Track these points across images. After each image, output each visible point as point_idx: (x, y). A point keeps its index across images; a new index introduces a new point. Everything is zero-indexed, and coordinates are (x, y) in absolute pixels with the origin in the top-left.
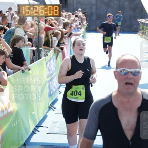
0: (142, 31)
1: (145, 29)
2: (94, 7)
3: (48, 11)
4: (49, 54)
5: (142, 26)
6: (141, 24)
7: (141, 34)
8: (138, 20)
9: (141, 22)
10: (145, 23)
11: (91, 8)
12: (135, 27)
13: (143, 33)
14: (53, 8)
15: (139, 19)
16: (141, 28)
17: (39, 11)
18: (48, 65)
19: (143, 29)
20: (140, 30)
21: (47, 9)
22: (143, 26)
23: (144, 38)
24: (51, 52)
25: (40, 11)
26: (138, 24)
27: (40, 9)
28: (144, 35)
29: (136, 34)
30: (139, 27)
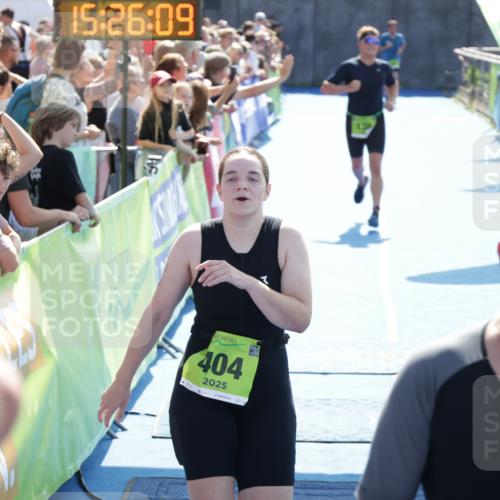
0: (471, 88)
1: (479, 83)
2: (309, 8)
3: (158, 23)
4: (159, 166)
5: (469, 71)
6: (466, 64)
7: (466, 100)
8: (457, 51)
9: (466, 58)
10: (479, 62)
12: (447, 72)
13: (473, 95)
14: (175, 11)
15: (460, 47)
16: (466, 77)
17: (126, 20)
18: (157, 204)
19: (473, 80)
20: (465, 84)
21: (154, 15)
22: (473, 71)
23: (478, 111)
24: (169, 159)
25: (132, 20)
26: (456, 64)
27: (130, 16)
29: (449, 96)
30: (461, 72)
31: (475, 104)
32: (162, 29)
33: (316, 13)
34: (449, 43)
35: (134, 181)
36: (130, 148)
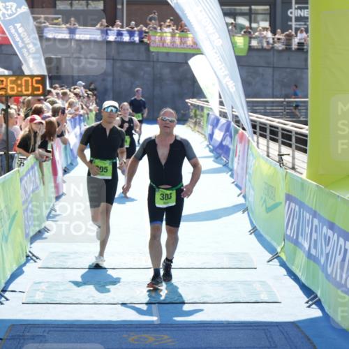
0: (195, 120)
1: (199, 117)
2: (110, 79)
3: (23, 87)
4: (25, 162)
5: (194, 111)
6: (192, 107)
7: (192, 126)
8: (187, 101)
9: (192, 104)
10: (198, 106)
11: (104, 80)
12: (182, 112)
13: (195, 123)
14: (32, 81)
15: (189, 98)
16: (192, 114)
17: (7, 85)
18: (24, 182)
19: (196, 116)
20: (191, 118)
21: (22, 83)
22: (196, 111)
23: (198, 132)
24: (31, 159)
25: (10, 86)
26: (187, 107)
27: (9, 84)
28: (197, 127)
29: (184, 124)
30: (189, 112)
31: (197, 128)
32: (26, 91)
33: (113, 81)
34: (183, 96)
35: (12, 169)
36: (10, 153)
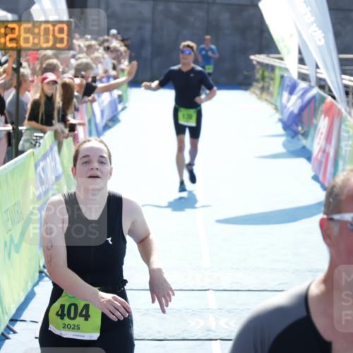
0: (262, 84)
1: (267, 80)
2: (148, 27)
3: (42, 38)
4: (41, 141)
5: (260, 72)
6: (258, 67)
7: (258, 92)
9: (258, 63)
10: (267, 65)
11: (140, 28)
12: (245, 73)
14: (54, 29)
15: (254, 54)
16: (258, 76)
17: (19, 36)
18: (39, 169)
19: (263, 78)
20: (257, 81)
21: (40, 32)
22: (263, 72)
23: (266, 100)
24: (48, 138)
25: (23, 35)
26: (251, 66)
27: (22, 33)
28: (265, 93)
29: (246, 89)
31: (264, 95)
32: (45, 42)
34: (247, 51)
